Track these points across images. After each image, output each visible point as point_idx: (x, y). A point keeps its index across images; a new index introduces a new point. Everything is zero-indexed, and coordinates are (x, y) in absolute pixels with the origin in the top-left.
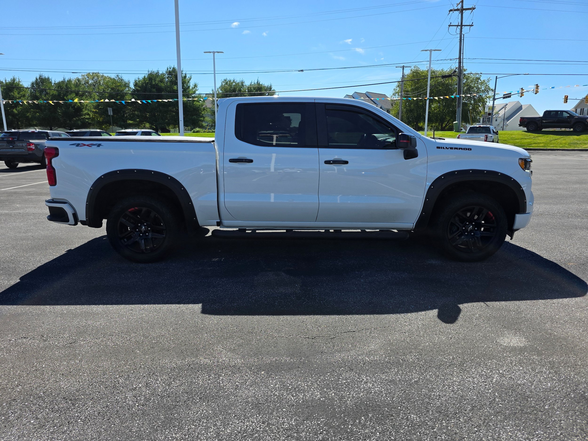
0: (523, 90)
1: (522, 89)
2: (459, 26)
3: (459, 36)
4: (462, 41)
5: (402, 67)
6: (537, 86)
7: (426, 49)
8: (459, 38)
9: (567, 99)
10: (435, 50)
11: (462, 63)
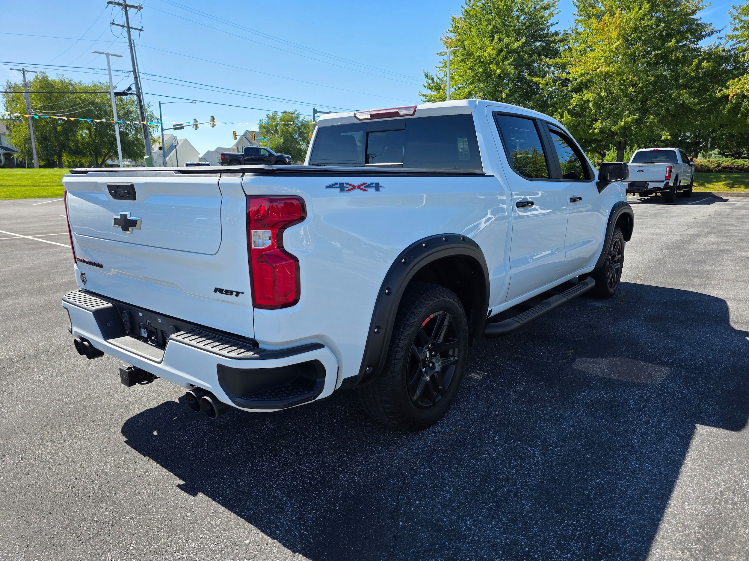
0: (197, 121)
1: (195, 120)
2: (125, 27)
3: (127, 40)
4: (133, 48)
5: (21, 70)
6: (213, 118)
7: (101, 51)
8: (128, 44)
9: (236, 135)
10: (112, 55)
11: (138, 79)
